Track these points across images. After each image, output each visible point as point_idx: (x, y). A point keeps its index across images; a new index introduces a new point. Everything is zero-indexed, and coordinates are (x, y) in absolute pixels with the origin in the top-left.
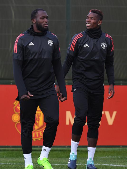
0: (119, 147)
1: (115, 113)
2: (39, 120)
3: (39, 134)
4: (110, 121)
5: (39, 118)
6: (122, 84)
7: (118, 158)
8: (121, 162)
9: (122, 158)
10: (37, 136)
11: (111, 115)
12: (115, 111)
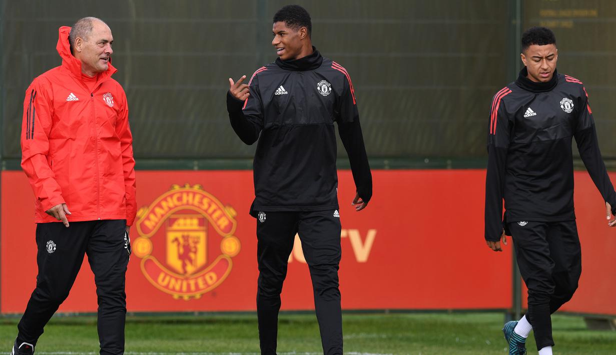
0: (382, 312)
1: (372, 234)
2: (195, 252)
3: (197, 285)
4: (362, 253)
5: (195, 247)
6: (387, 167)
7: (381, 339)
8: (389, 347)
9: (390, 339)
10: (193, 288)
11: (363, 238)
12: (372, 228)
